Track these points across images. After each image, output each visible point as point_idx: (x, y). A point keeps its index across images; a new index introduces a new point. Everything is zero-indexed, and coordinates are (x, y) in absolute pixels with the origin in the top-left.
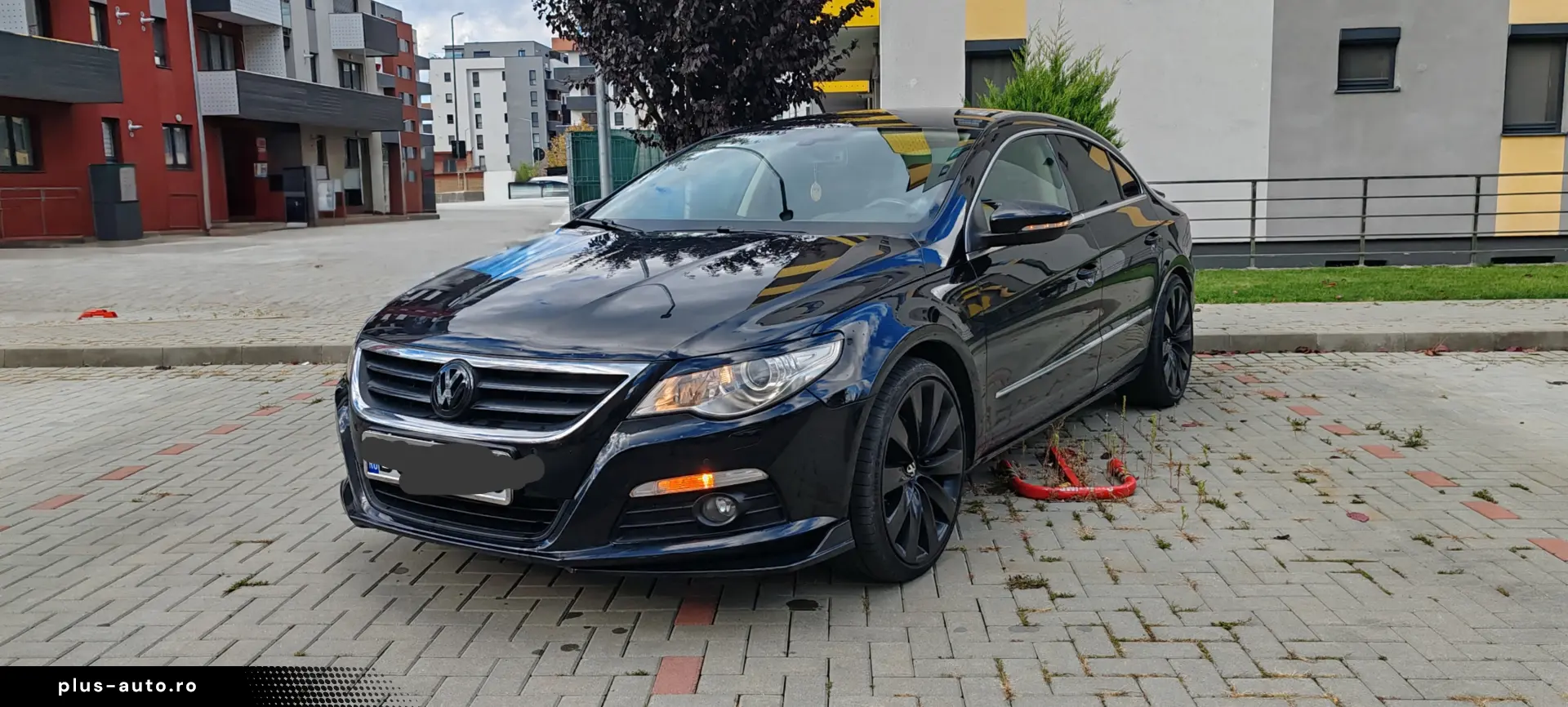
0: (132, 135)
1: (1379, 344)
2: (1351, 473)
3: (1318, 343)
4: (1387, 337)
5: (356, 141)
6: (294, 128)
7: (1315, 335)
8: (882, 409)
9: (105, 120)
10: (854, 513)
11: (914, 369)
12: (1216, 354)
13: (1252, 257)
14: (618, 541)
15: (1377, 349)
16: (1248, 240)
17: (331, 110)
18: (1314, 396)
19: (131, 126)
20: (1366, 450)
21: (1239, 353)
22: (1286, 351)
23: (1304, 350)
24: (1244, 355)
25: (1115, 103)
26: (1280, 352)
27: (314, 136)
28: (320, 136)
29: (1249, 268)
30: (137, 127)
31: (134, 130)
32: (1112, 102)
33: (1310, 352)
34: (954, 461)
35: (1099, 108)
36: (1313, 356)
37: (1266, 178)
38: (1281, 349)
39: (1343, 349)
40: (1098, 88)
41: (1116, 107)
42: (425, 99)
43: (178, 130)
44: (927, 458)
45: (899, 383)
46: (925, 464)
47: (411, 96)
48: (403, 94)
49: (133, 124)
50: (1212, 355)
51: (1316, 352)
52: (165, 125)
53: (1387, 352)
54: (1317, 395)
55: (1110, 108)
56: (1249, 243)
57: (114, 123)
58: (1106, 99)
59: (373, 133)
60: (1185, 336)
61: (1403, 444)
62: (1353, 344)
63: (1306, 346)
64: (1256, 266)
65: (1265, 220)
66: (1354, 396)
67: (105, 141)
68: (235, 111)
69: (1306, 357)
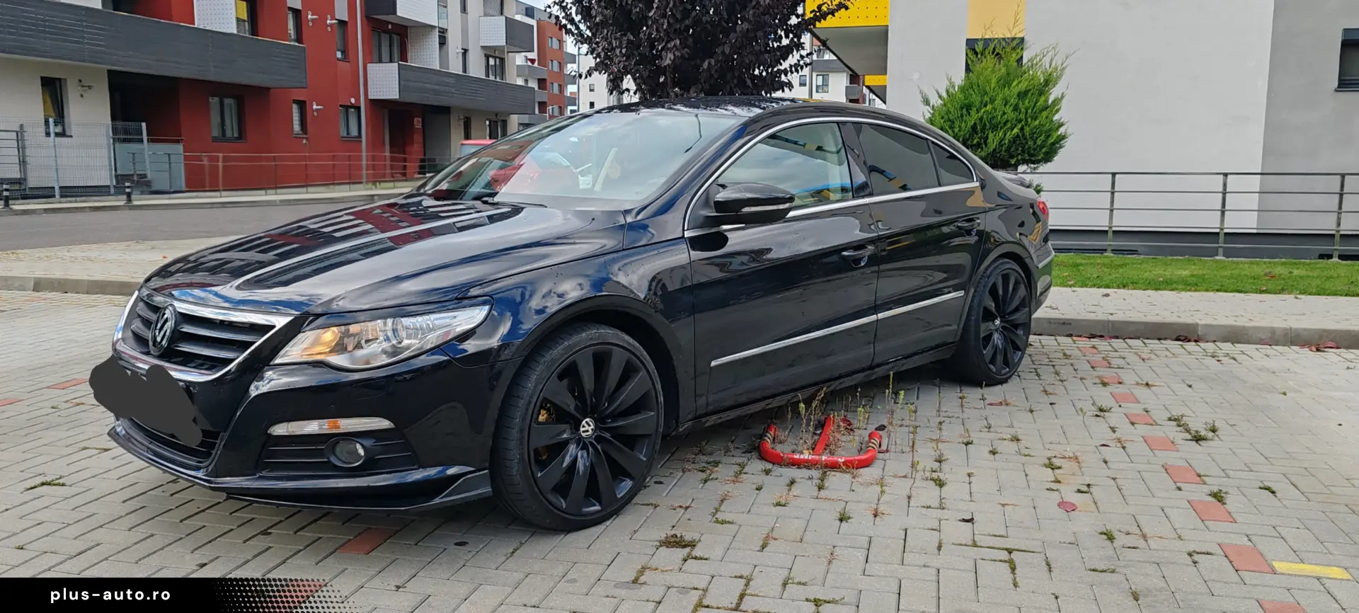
0: (315, 114)
1: (1263, 337)
2: (1106, 462)
3: (1200, 333)
4: (1273, 331)
5: (497, 122)
6: (445, 111)
7: (1198, 324)
8: (535, 371)
9: (296, 102)
10: (495, 463)
11: (584, 335)
12: (1094, 338)
13: (1221, 247)
14: (264, 473)
15: (1261, 342)
16: (1218, 231)
17: (475, 96)
18: (1147, 384)
19: (315, 107)
20: (1145, 441)
21: (1117, 337)
22: (1165, 339)
23: (1182, 338)
24: (1122, 341)
25: (1063, 96)
26: (1159, 339)
27: (462, 117)
28: (467, 118)
29: (1217, 258)
30: (319, 107)
31: (317, 110)
32: (1060, 97)
33: (1189, 341)
34: (648, 421)
35: (1046, 101)
36: (1191, 346)
37: (1260, 172)
38: (1160, 337)
39: (1225, 340)
40: (1048, 82)
41: (1064, 101)
42: (571, 89)
43: (353, 110)
44: (607, 417)
45: (561, 347)
46: (605, 423)
47: (560, 85)
48: (552, 83)
49: (317, 105)
50: (1089, 338)
51: (1196, 341)
52: (341, 106)
53: (1270, 345)
54: (1150, 383)
55: (1057, 101)
56: (1218, 234)
57: (302, 105)
58: (1054, 94)
59: (512, 116)
60: (1019, 317)
61: (1189, 437)
62: (1236, 336)
63: (1185, 334)
64: (1223, 256)
65: (1256, 212)
66: (1190, 386)
67: (294, 118)
68: (397, 97)
69: (1181, 345)
